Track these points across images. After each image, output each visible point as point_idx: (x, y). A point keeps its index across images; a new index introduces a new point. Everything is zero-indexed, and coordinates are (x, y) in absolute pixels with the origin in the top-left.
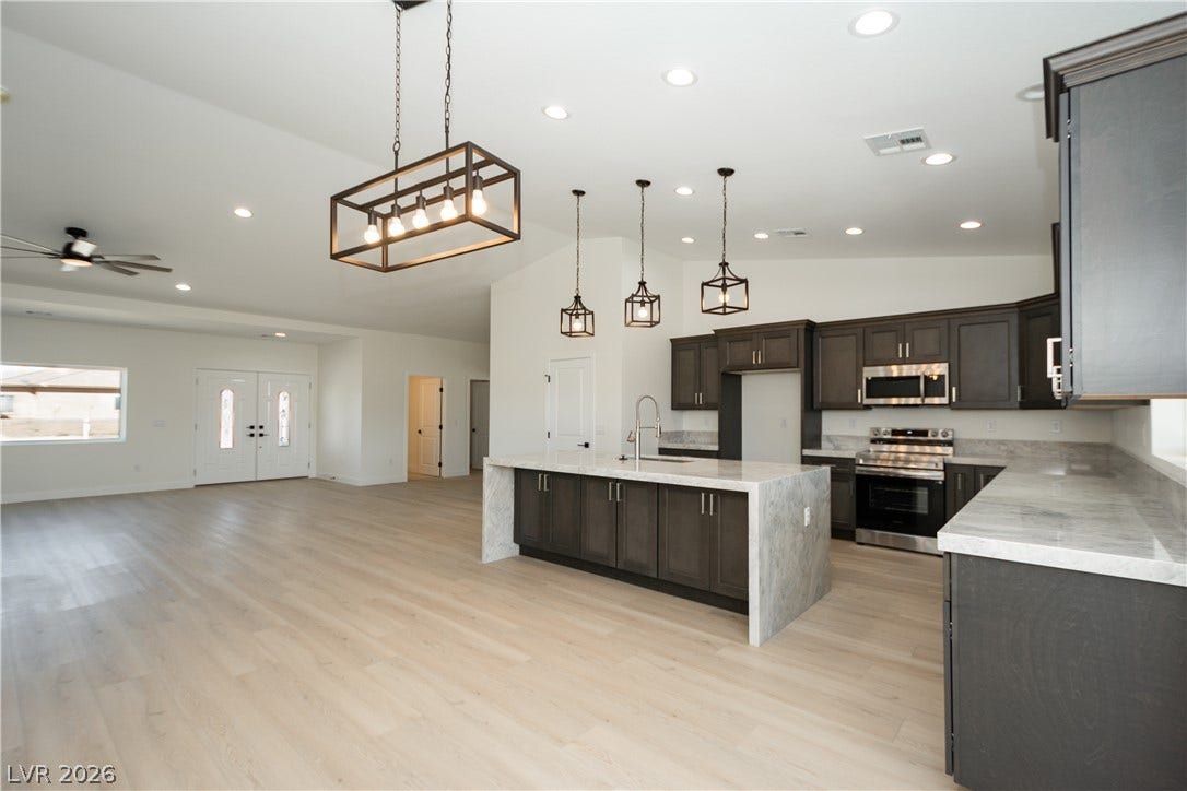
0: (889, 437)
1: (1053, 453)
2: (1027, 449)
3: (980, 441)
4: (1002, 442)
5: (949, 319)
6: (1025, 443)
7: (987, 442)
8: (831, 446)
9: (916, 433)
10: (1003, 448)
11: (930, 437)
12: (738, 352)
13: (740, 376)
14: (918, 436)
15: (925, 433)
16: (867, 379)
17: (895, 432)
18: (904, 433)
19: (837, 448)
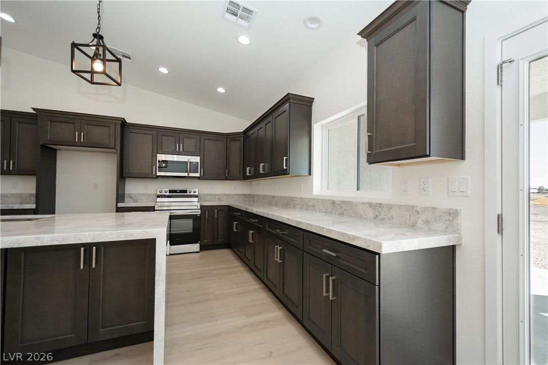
0: (168, 194)
1: (234, 199)
2: (225, 197)
3: (208, 195)
4: (216, 195)
5: (200, 135)
6: (224, 195)
7: (211, 195)
8: (132, 200)
9: (181, 191)
10: (217, 197)
11: (188, 194)
12: (63, 130)
13: (56, 150)
14: (183, 193)
15: (185, 191)
16: (159, 161)
17: (170, 191)
18: (175, 191)
19: (136, 201)
